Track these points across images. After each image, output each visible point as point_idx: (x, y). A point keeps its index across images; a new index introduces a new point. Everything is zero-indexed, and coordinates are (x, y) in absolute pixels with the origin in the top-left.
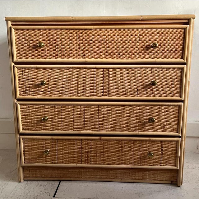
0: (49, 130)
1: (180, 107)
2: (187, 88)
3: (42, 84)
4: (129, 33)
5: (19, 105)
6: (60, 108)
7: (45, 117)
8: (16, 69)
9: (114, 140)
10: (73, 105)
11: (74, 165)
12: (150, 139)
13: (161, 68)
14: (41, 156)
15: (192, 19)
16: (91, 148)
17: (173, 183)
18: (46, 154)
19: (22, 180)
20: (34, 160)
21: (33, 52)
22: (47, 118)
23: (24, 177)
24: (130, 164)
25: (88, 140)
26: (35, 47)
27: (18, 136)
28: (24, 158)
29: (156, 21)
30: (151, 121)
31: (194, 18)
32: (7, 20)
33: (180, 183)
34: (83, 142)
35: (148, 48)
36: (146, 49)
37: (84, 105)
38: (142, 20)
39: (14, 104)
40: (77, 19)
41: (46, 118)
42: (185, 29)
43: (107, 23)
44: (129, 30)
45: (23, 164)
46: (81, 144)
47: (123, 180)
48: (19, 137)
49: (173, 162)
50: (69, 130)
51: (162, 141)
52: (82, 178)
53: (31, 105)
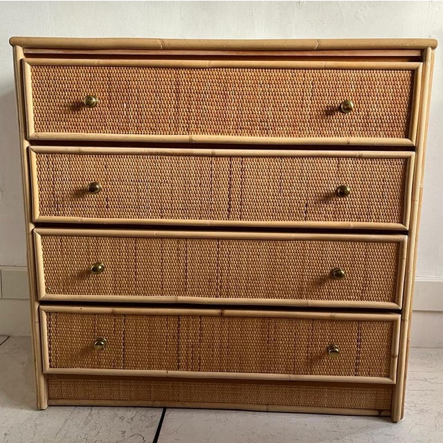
0: (105, 293)
1: (399, 244)
2: (417, 203)
3: (93, 189)
4: (289, 78)
5: (39, 237)
6: (132, 243)
7: (99, 263)
8: (34, 155)
9: (253, 317)
10: (162, 238)
11: (163, 372)
12: (334, 317)
13: (360, 157)
14: (88, 352)
15: (430, 49)
16: (201, 335)
17: (383, 414)
18: (99, 347)
19: (45, 406)
20: (72, 361)
21: (72, 118)
22: (102, 266)
23: (49, 399)
24: (287, 371)
25: (194, 316)
26: (77, 107)
27: (37, 305)
28: (50, 355)
29: (349, 52)
30: (336, 274)
31: (433, 48)
32: (14, 43)
33: (397, 415)
34: (183, 321)
35: (330, 112)
36: (327, 115)
37: (186, 238)
38: (319, 49)
39: (29, 234)
40: (173, 44)
41: (100, 267)
42: (414, 72)
43: (241, 54)
44: (289, 71)
45: (48, 369)
46: (179, 324)
47: (271, 408)
48: (39, 307)
49: (384, 367)
50: (151, 294)
51: (359, 321)
52: (178, 401)
53: (66, 236)
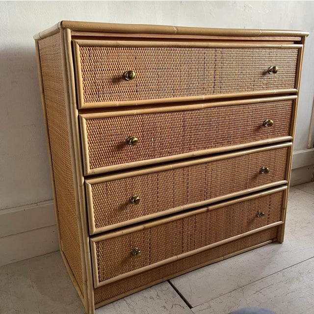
0: (138, 216)
5: (90, 186)
6: (155, 177)
8: (84, 121)
10: (174, 169)
11: (174, 258)
15: (306, 37)
16: (195, 227)
17: (274, 240)
20: (116, 271)
24: (238, 233)
25: (191, 216)
28: (99, 273)
32: (66, 26)
34: (186, 221)
37: (188, 166)
39: (82, 185)
42: (299, 50)
45: (97, 284)
46: (183, 224)
47: (226, 257)
48: (90, 240)
49: (279, 216)
50: (167, 209)
51: (270, 195)
52: (176, 272)
53: (110, 181)
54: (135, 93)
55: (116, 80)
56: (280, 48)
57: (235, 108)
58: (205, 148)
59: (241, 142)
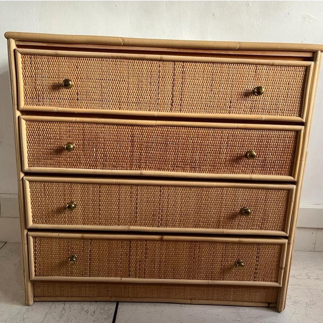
0: (77, 224)
1: (289, 191)
2: (303, 162)
5: (27, 183)
6: (97, 188)
7: (72, 203)
9: (184, 241)
10: (119, 184)
11: (118, 279)
12: (241, 241)
14: (64, 265)
15: (320, 52)
16: (146, 253)
17: (271, 305)
18: (72, 262)
19: (31, 302)
20: (52, 271)
22: (75, 205)
23: (34, 297)
24: (207, 278)
25: (141, 240)
28: (35, 267)
29: (260, 52)
30: (244, 212)
32: (8, 37)
33: (281, 307)
34: (133, 244)
37: (137, 185)
38: (239, 50)
39: (20, 180)
40: (131, 42)
41: (73, 206)
42: (307, 68)
43: (182, 51)
45: (33, 277)
46: (130, 246)
47: (193, 301)
48: (27, 233)
49: (274, 275)
50: (111, 224)
51: (258, 244)
52: (128, 297)
53: (48, 182)
54: (75, 100)
55: (56, 87)
56: (272, 65)
57: (201, 131)
58: (159, 169)
59: (210, 171)
